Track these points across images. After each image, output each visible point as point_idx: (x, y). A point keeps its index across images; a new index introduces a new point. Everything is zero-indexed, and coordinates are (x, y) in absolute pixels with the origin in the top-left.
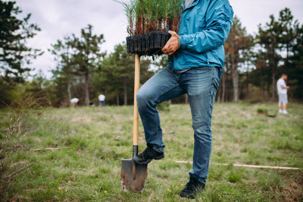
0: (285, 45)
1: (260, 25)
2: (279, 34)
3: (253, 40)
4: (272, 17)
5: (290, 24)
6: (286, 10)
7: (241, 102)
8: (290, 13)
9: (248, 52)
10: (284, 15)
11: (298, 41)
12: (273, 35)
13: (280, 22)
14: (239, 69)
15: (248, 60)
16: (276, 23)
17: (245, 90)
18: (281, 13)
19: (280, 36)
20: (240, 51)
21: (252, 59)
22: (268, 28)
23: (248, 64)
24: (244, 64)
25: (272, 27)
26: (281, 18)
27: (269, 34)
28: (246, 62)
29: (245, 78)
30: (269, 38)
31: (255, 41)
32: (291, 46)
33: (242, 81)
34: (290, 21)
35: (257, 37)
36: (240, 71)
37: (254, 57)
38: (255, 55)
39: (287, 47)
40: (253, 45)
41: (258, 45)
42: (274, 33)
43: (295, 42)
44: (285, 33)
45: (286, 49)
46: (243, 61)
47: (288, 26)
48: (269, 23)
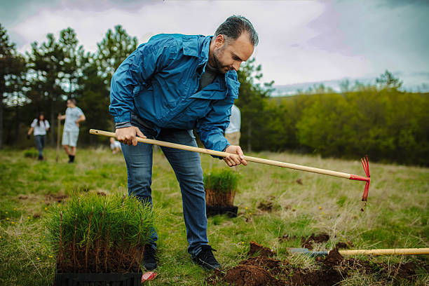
0: (68, 76)
1: (36, 44)
2: (59, 61)
3: (25, 64)
4: (50, 37)
5: (74, 50)
6: (69, 31)
7: (6, 147)
8: (73, 36)
9: (19, 79)
10: (66, 37)
11: (84, 72)
12: (52, 60)
13: (61, 45)
14: (5, 101)
15: (19, 90)
16: (57, 46)
17: (13, 132)
18: (63, 35)
19: (61, 63)
20: (7, 78)
21: (25, 89)
22: (46, 51)
23: (19, 96)
24: (13, 95)
25: (51, 50)
26: (63, 40)
27: (47, 59)
28: (15, 93)
29: (14, 114)
30: (47, 63)
31: (28, 65)
32: (75, 77)
33: (10, 118)
34: (74, 45)
35: (31, 60)
36: (6, 104)
37: (27, 86)
38: (28, 84)
39: (70, 79)
40: (26, 70)
41: (32, 71)
42: (53, 58)
43: (79, 73)
44: (67, 60)
45: (68, 80)
46: (11, 90)
47: (71, 51)
48: (47, 45)
